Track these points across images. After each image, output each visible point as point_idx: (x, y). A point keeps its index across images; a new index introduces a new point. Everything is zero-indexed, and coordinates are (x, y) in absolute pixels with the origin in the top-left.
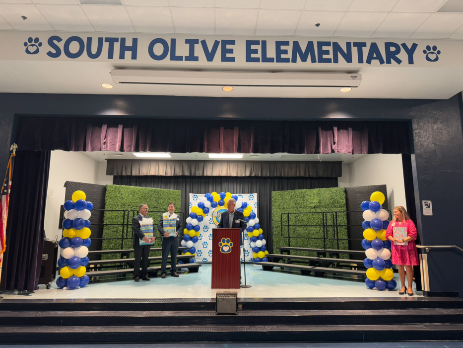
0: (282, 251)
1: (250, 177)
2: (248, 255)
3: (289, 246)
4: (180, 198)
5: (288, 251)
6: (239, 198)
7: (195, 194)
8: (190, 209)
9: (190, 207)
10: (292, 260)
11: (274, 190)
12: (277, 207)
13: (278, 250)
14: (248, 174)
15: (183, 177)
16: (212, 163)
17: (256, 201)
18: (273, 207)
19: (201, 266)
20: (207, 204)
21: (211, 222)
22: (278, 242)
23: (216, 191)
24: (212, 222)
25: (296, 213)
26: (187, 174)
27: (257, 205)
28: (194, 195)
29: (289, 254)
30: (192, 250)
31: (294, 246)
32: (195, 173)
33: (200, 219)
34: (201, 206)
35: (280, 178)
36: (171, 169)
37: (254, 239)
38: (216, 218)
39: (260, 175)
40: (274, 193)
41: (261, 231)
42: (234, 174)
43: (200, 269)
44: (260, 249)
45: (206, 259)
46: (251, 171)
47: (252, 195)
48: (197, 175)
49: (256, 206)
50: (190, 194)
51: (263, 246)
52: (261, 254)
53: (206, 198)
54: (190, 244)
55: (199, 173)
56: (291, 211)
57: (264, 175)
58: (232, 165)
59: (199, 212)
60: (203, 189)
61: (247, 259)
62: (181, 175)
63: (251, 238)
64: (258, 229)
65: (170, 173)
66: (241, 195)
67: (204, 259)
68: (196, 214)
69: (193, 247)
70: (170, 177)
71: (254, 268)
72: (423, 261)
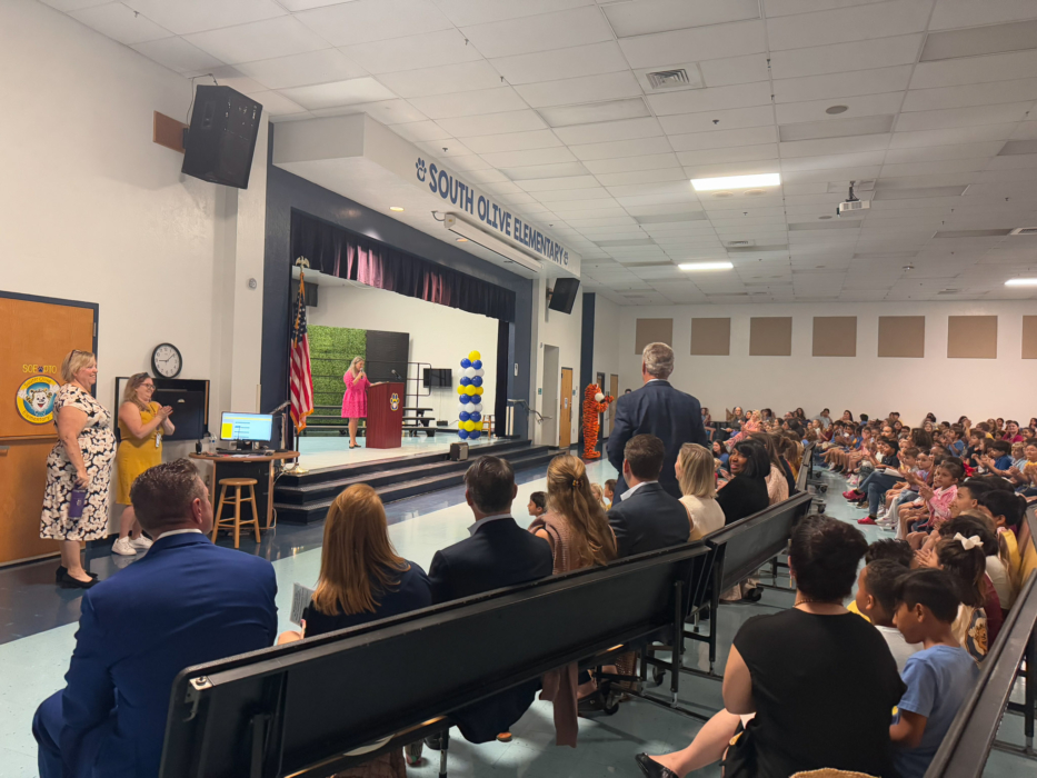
72: (510, 412)
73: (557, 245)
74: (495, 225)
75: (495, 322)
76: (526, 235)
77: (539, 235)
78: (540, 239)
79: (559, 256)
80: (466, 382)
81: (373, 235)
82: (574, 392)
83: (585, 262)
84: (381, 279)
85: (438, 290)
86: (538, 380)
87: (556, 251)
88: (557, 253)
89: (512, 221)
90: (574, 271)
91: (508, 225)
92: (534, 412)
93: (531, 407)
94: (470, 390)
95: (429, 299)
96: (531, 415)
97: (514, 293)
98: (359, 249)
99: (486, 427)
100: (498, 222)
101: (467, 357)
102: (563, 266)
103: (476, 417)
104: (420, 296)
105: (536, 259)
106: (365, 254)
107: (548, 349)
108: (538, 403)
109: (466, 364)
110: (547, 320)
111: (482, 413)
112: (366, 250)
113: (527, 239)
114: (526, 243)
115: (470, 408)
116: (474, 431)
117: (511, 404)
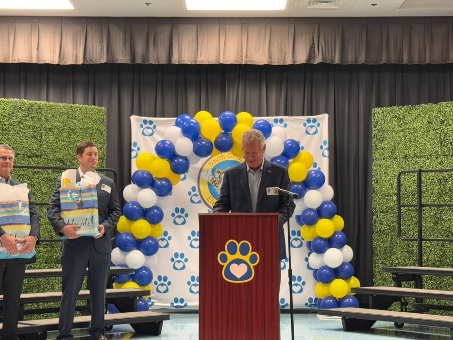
0: (400, 278)
1: (307, 68)
2: (301, 291)
3: (421, 265)
4: (103, 128)
5: (416, 279)
6: (276, 129)
7: (148, 119)
8: (133, 161)
9: (133, 154)
10: (427, 302)
11: (379, 105)
12: (387, 154)
13: (388, 276)
14: (301, 58)
15: (112, 69)
16: (194, 27)
17: (325, 136)
18: (376, 155)
19: (167, 318)
20: (184, 145)
21: (195, 199)
22: (389, 253)
23: (207, 109)
24: (198, 199)
25: (441, 171)
26: (122, 58)
27: (329, 149)
28: (145, 122)
29: (419, 285)
30: (142, 276)
31: (434, 265)
32: (145, 57)
33: (164, 189)
34: (165, 151)
35: (398, 69)
36: (75, 46)
37: (319, 246)
38: (209, 184)
39: (337, 61)
40: (378, 113)
41: (339, 222)
42: (260, 58)
43: (166, 326)
44: (336, 273)
45: (182, 301)
46: (312, 48)
47: (315, 121)
48: (152, 61)
49: (326, 153)
50: (133, 118)
51: (344, 264)
52: (340, 288)
53: (178, 130)
54: (136, 258)
55: (157, 57)
56: (427, 164)
57: (350, 59)
58: (254, 32)
59: (161, 167)
60: (169, 105)
61: (300, 301)
62: (104, 60)
63: (309, 243)
64: (330, 216)
65: (73, 56)
66: (281, 121)
67: (176, 300)
68: (150, 175)
69: (144, 268)
70: (74, 68)
71: (319, 326)
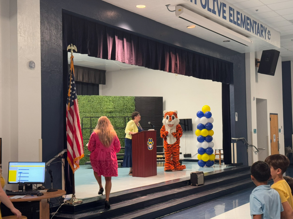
72: (234, 147)
73: (262, 26)
74: (214, 12)
75: (219, 85)
76: (238, 19)
77: (248, 18)
78: (249, 22)
79: (264, 33)
80: (201, 127)
81: (125, 27)
82: (280, 130)
83: (283, 37)
84: (134, 58)
85: (176, 64)
86: (253, 124)
87: (261, 30)
88: (262, 31)
89: (227, 9)
90: (275, 44)
91: (224, 12)
92: (252, 146)
93: (249, 142)
94: (204, 132)
95: (170, 71)
96: (249, 148)
97: (232, 64)
98: (116, 38)
99: (217, 157)
100: (216, 10)
101: (201, 111)
102: (267, 40)
103: (209, 151)
104: (163, 69)
105: (247, 36)
106: (121, 42)
107: (259, 101)
108: (254, 140)
109: (200, 115)
110: (257, 81)
111: (214, 149)
112: (121, 38)
113: (239, 22)
114: (238, 25)
115: (205, 145)
116: (209, 161)
117: (234, 141)
